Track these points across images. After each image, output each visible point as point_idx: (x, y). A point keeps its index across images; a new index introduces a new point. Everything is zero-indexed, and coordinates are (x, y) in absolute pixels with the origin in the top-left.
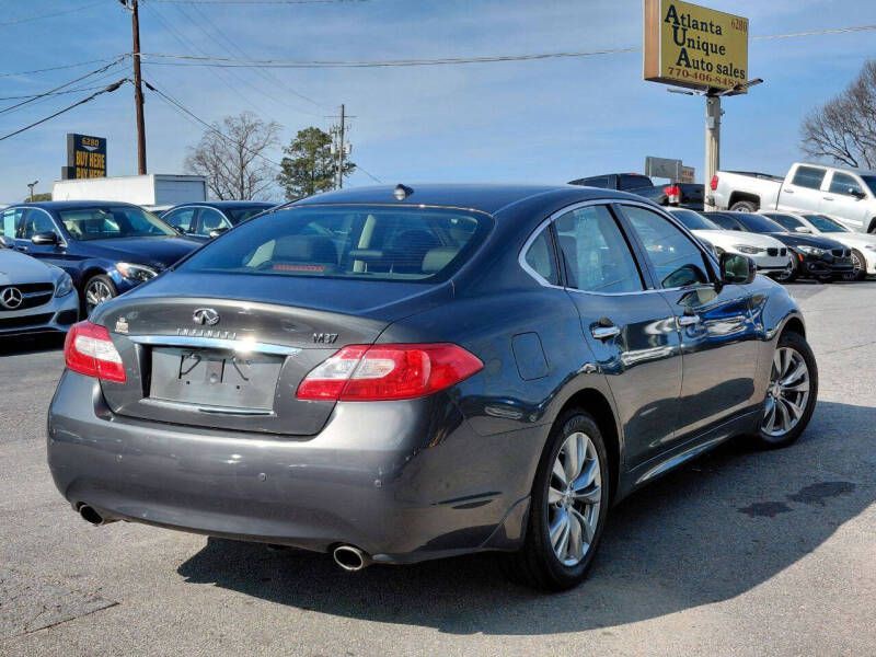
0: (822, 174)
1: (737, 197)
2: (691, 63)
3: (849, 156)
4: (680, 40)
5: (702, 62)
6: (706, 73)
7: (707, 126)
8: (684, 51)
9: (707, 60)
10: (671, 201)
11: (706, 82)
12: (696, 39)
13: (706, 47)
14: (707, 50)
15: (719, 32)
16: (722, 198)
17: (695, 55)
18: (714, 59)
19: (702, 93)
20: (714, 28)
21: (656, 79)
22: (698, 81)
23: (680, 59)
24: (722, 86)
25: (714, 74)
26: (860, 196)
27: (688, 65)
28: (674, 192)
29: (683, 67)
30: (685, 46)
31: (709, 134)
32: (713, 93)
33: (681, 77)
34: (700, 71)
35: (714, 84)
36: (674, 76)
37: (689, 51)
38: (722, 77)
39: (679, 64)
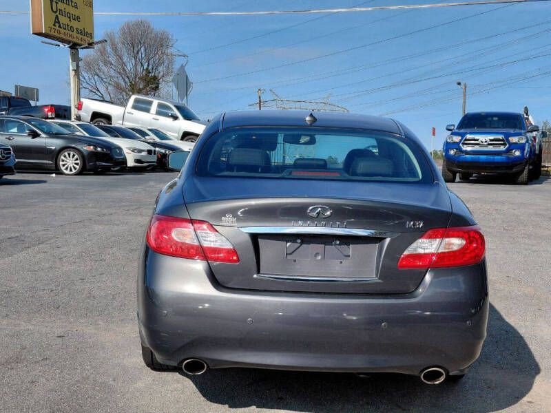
0: (150, 103)
1: (96, 116)
2: (62, 25)
3: (98, 91)
4: (55, 10)
5: (68, 26)
6: (71, 33)
7: (71, 68)
8: (57, 17)
9: (70, 24)
10: (50, 116)
11: (70, 39)
12: (63, 10)
13: (69, 15)
14: (70, 18)
15: (76, 7)
16: (86, 115)
17: (63, 20)
18: (74, 24)
19: (67, 46)
20: (73, 4)
21: (40, 34)
22: (66, 38)
23: (55, 22)
24: (80, 42)
25: (75, 34)
26: (175, 118)
27: (60, 27)
28: (51, 111)
29: (57, 28)
30: (58, 14)
31: (72, 73)
32: (74, 46)
33: (56, 34)
34: (67, 31)
35: (75, 40)
36: (52, 33)
37: (60, 17)
38: (80, 36)
39: (54, 25)
